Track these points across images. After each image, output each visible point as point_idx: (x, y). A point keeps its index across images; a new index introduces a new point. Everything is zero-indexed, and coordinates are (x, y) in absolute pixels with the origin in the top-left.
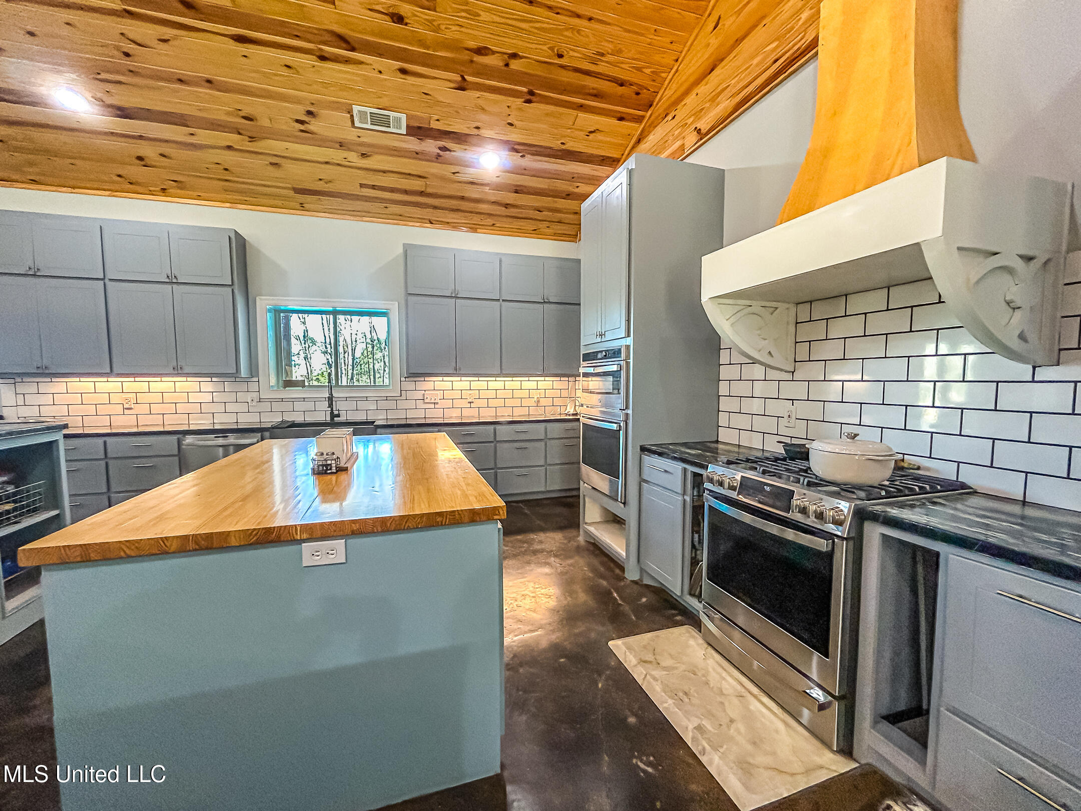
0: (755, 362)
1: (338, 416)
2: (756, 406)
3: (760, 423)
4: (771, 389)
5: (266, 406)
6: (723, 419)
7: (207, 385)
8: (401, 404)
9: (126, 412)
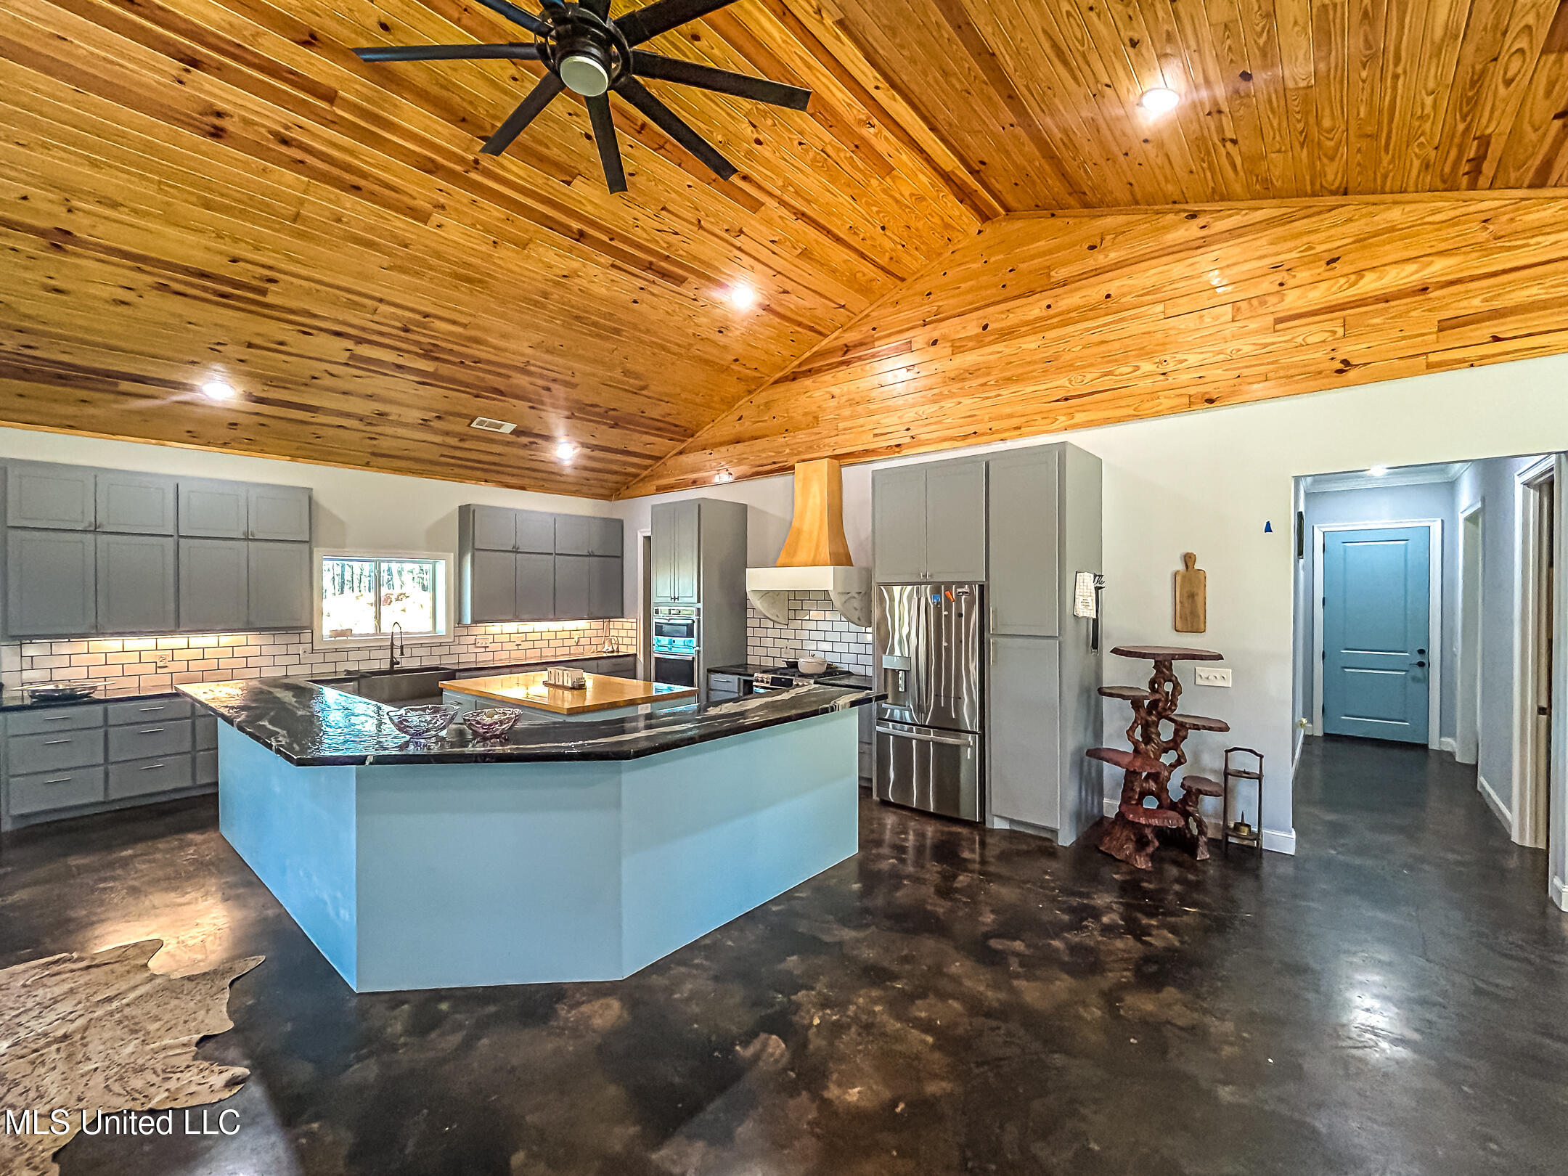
0: (767, 618)
1: (398, 663)
2: (769, 642)
3: (772, 652)
4: (776, 633)
5: (320, 658)
6: (750, 651)
7: (253, 638)
8: (455, 649)
9: (159, 671)
